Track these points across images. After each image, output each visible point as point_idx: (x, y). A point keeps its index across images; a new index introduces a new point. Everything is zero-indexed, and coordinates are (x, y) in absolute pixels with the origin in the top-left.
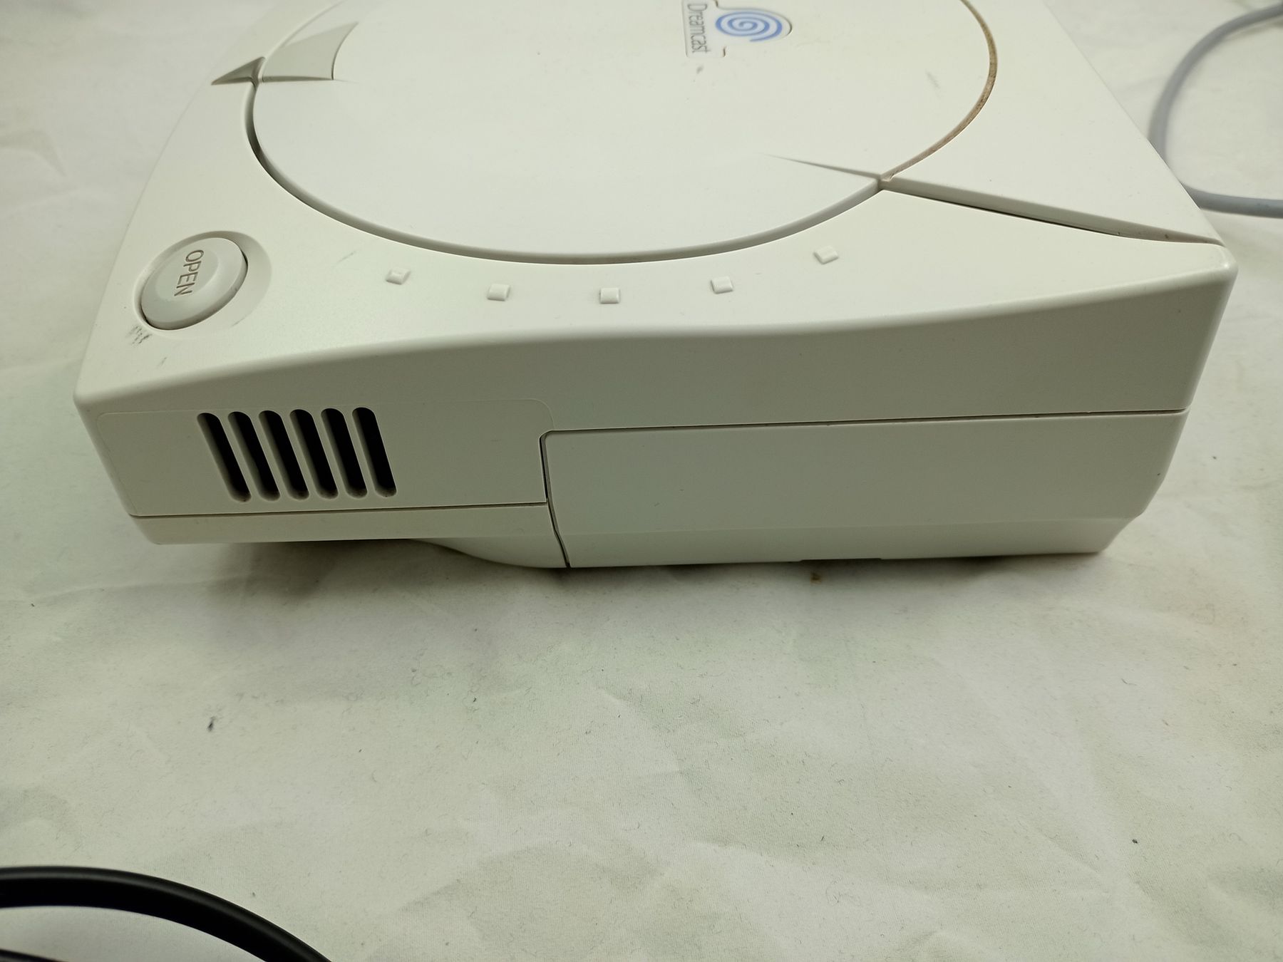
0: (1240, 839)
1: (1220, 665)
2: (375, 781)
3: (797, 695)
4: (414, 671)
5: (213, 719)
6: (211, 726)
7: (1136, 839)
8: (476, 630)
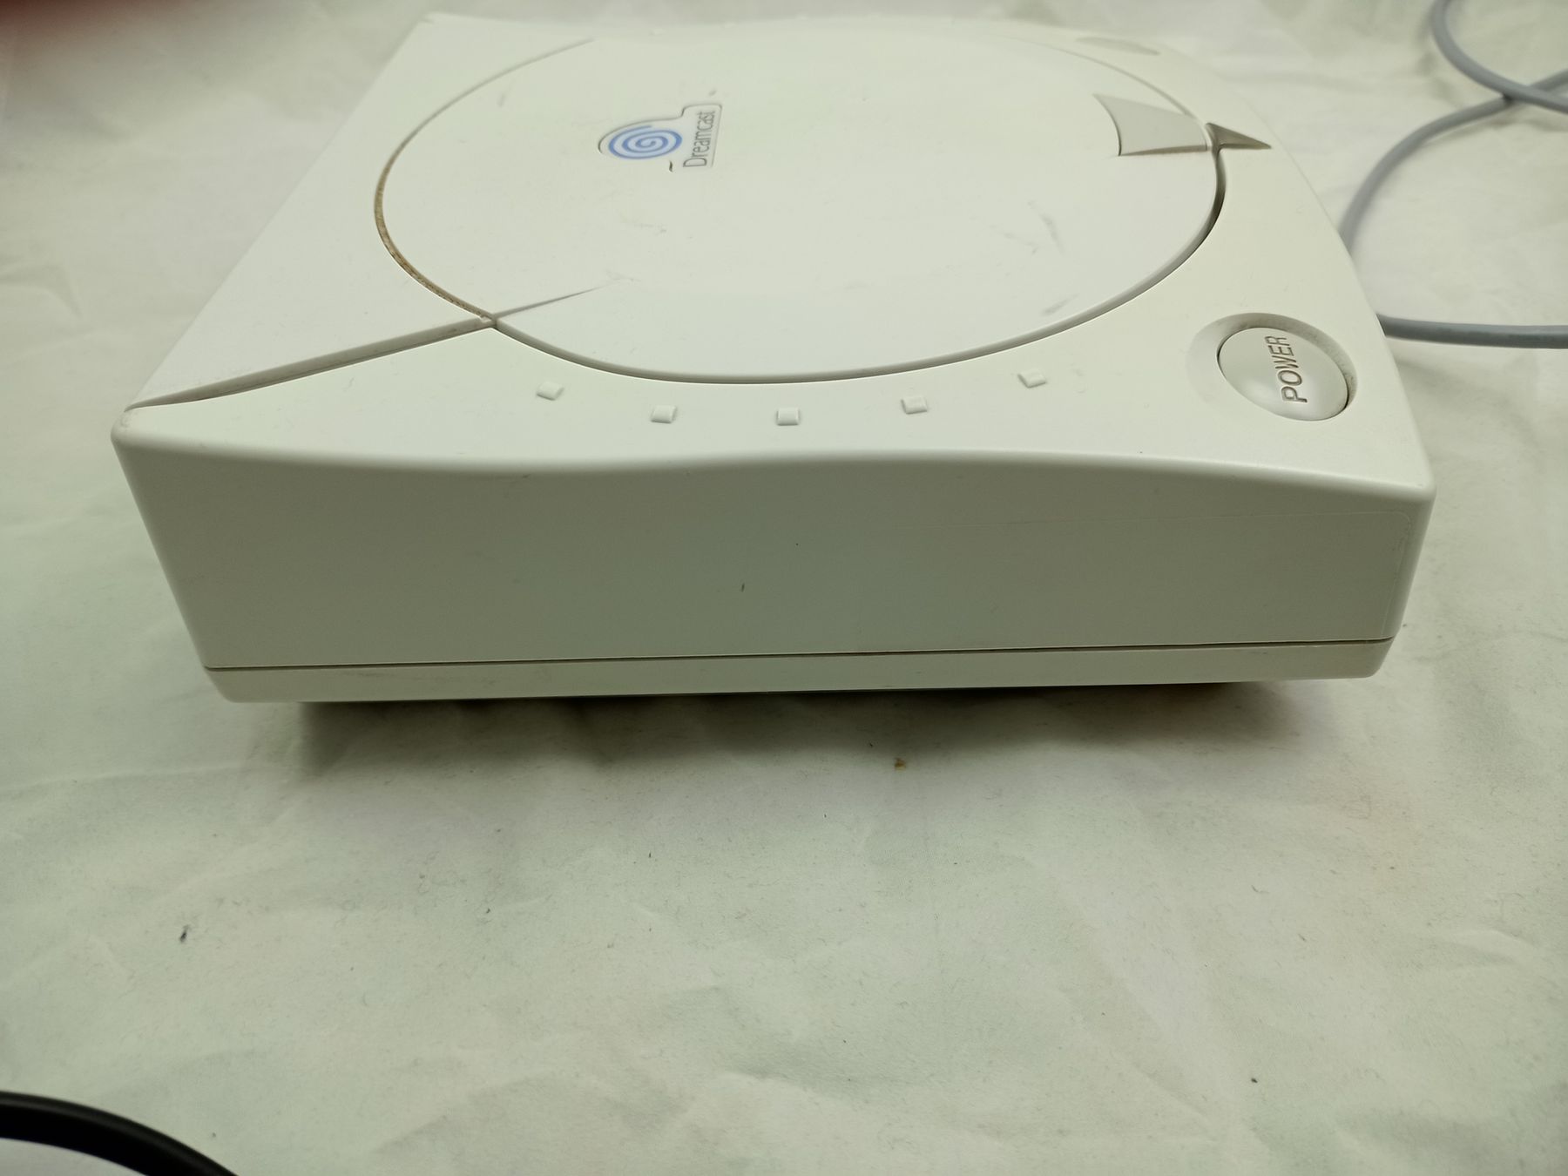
0: (1378, 1077)
1: (1375, 869)
2: (366, 1005)
3: (862, 906)
4: (422, 877)
5: (186, 928)
6: (184, 936)
7: (1255, 1077)
8: (499, 831)
